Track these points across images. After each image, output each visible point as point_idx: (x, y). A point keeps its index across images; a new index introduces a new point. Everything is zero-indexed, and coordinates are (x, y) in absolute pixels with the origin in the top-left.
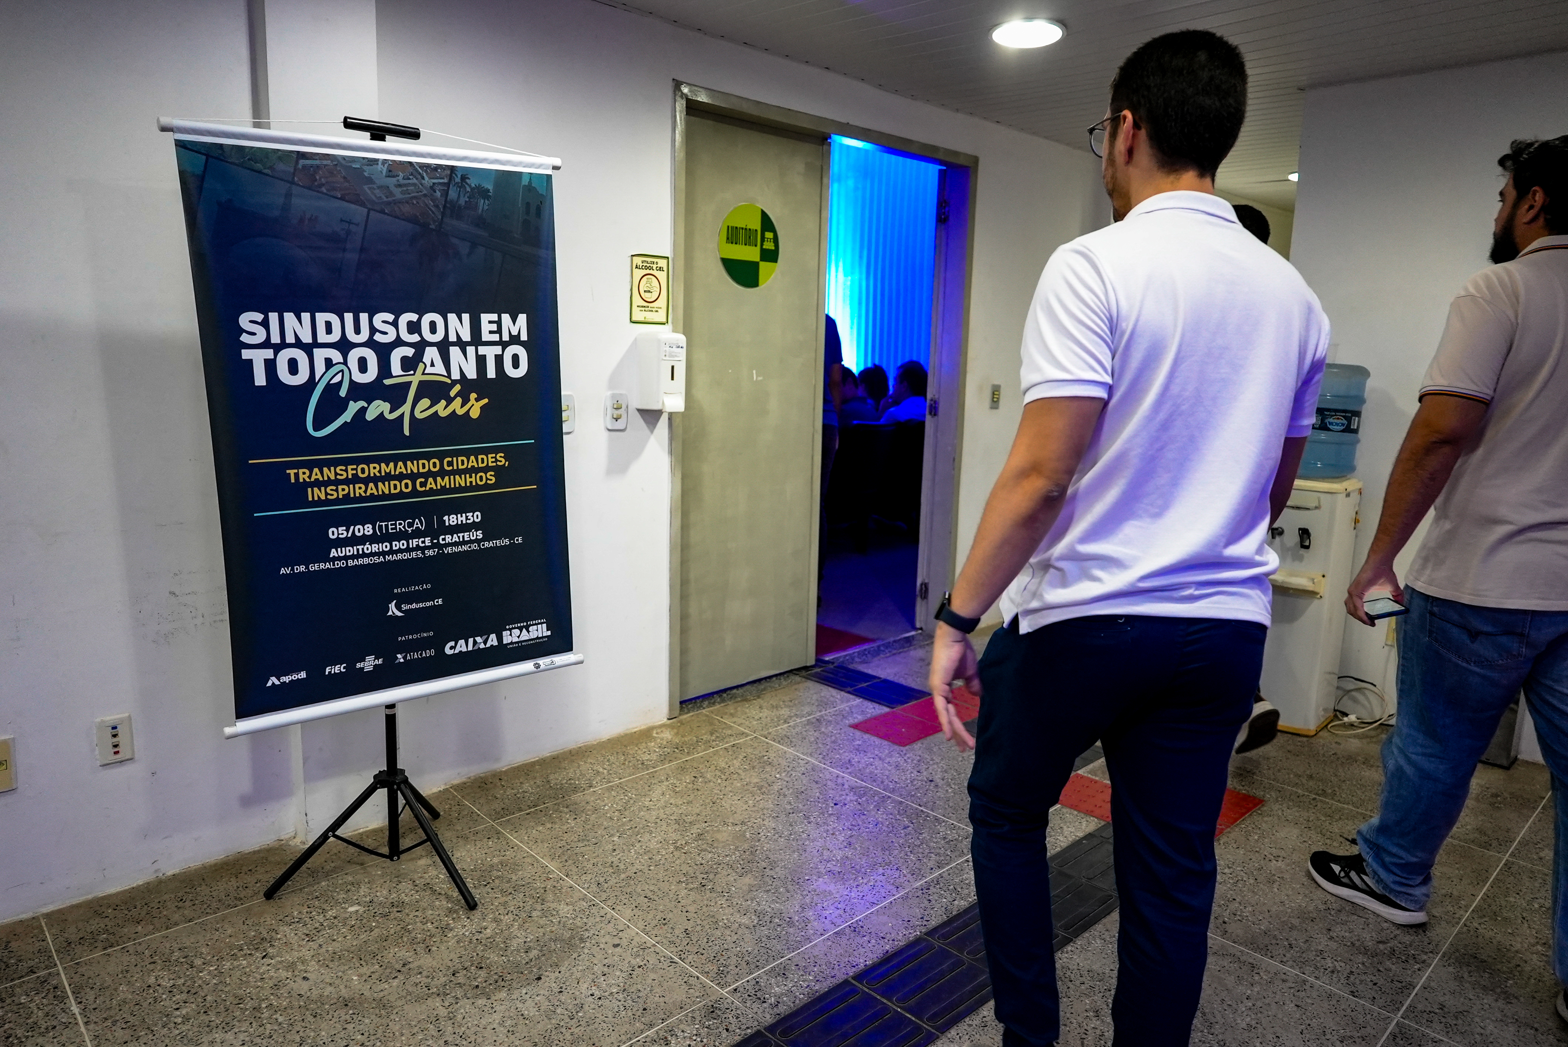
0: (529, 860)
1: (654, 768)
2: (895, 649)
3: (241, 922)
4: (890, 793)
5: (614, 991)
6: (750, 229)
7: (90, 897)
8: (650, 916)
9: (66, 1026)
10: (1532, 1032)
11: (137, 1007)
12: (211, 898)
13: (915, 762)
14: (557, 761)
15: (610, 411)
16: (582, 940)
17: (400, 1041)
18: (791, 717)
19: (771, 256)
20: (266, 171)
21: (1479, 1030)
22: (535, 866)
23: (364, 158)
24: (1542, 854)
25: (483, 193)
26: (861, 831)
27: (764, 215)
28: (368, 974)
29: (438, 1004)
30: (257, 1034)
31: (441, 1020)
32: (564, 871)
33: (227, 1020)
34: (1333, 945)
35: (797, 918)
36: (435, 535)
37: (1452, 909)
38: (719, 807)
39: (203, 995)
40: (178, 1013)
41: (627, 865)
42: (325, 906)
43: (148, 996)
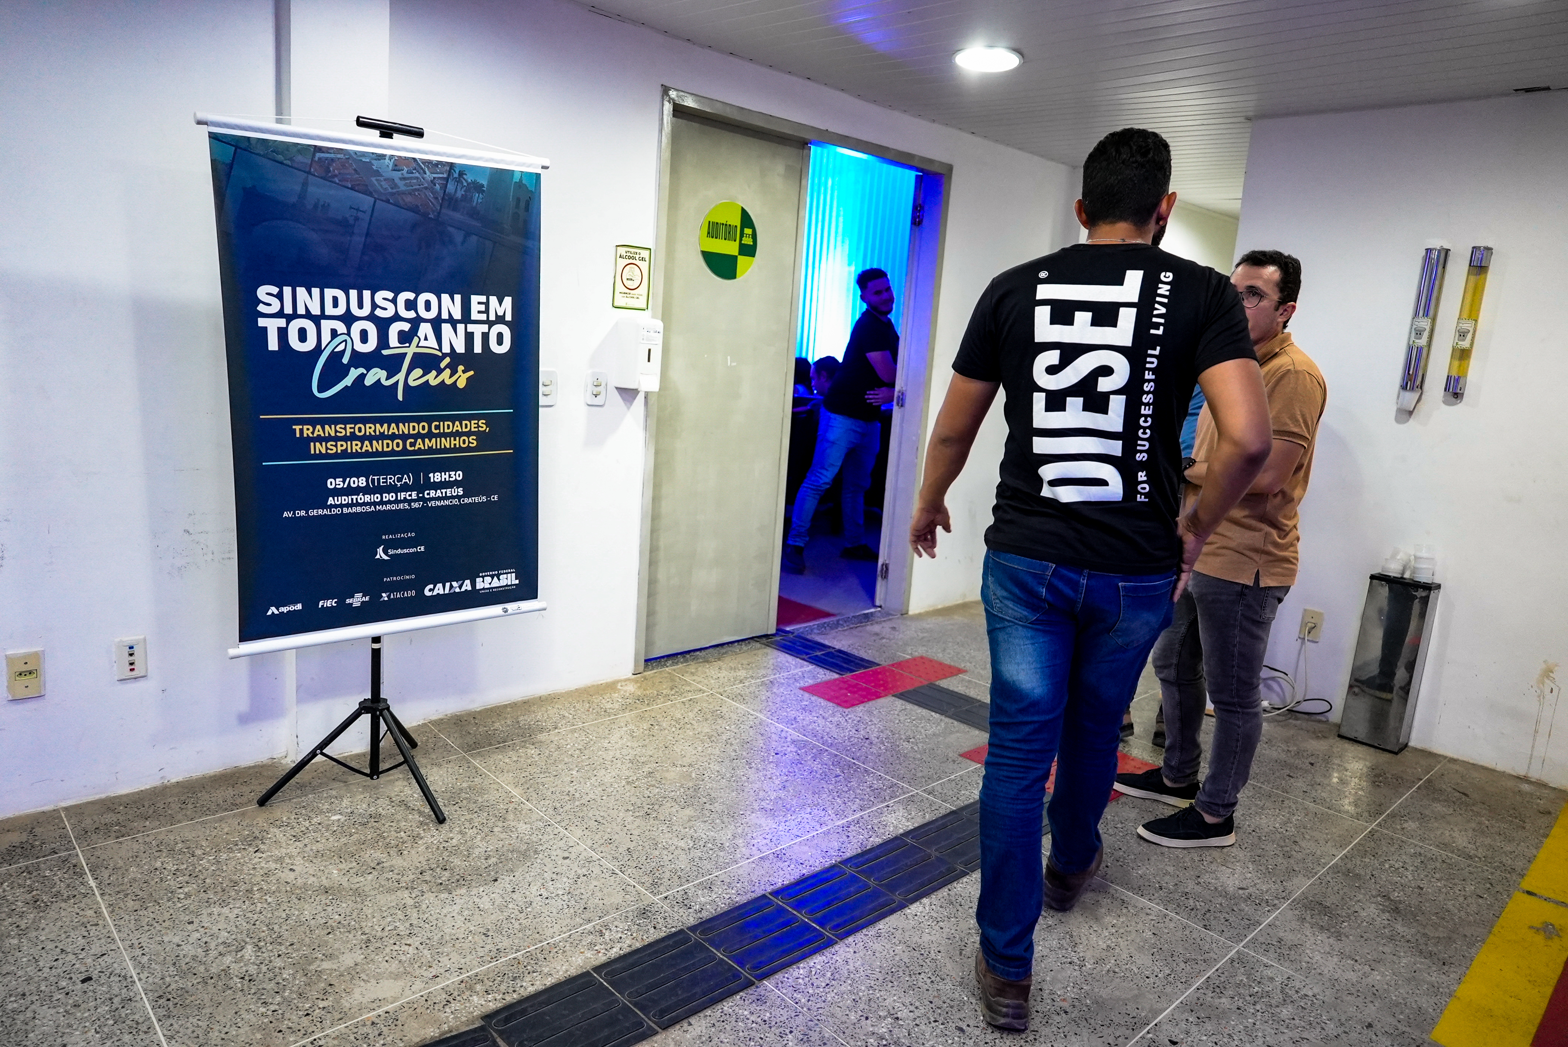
0: (496, 787)
1: (615, 715)
2: (853, 624)
3: (237, 823)
4: (828, 747)
5: (561, 893)
6: (730, 225)
7: (103, 796)
8: (598, 836)
9: (85, 896)
10: (1352, 962)
11: (145, 884)
12: (210, 803)
13: (855, 722)
14: (527, 705)
15: (590, 388)
16: (536, 852)
17: (371, 922)
18: (746, 678)
19: (749, 251)
20: (285, 162)
21: (1307, 959)
22: (500, 791)
23: (373, 153)
24: (1405, 825)
25: (478, 187)
26: (796, 777)
27: (743, 211)
28: (348, 869)
29: (405, 896)
30: (249, 910)
31: (408, 907)
32: (525, 797)
33: (223, 898)
34: (1198, 889)
35: (728, 844)
36: (420, 490)
37: (1311, 865)
38: (671, 751)
39: (203, 878)
40: (181, 891)
41: (582, 794)
42: (310, 814)
43: (155, 877)
